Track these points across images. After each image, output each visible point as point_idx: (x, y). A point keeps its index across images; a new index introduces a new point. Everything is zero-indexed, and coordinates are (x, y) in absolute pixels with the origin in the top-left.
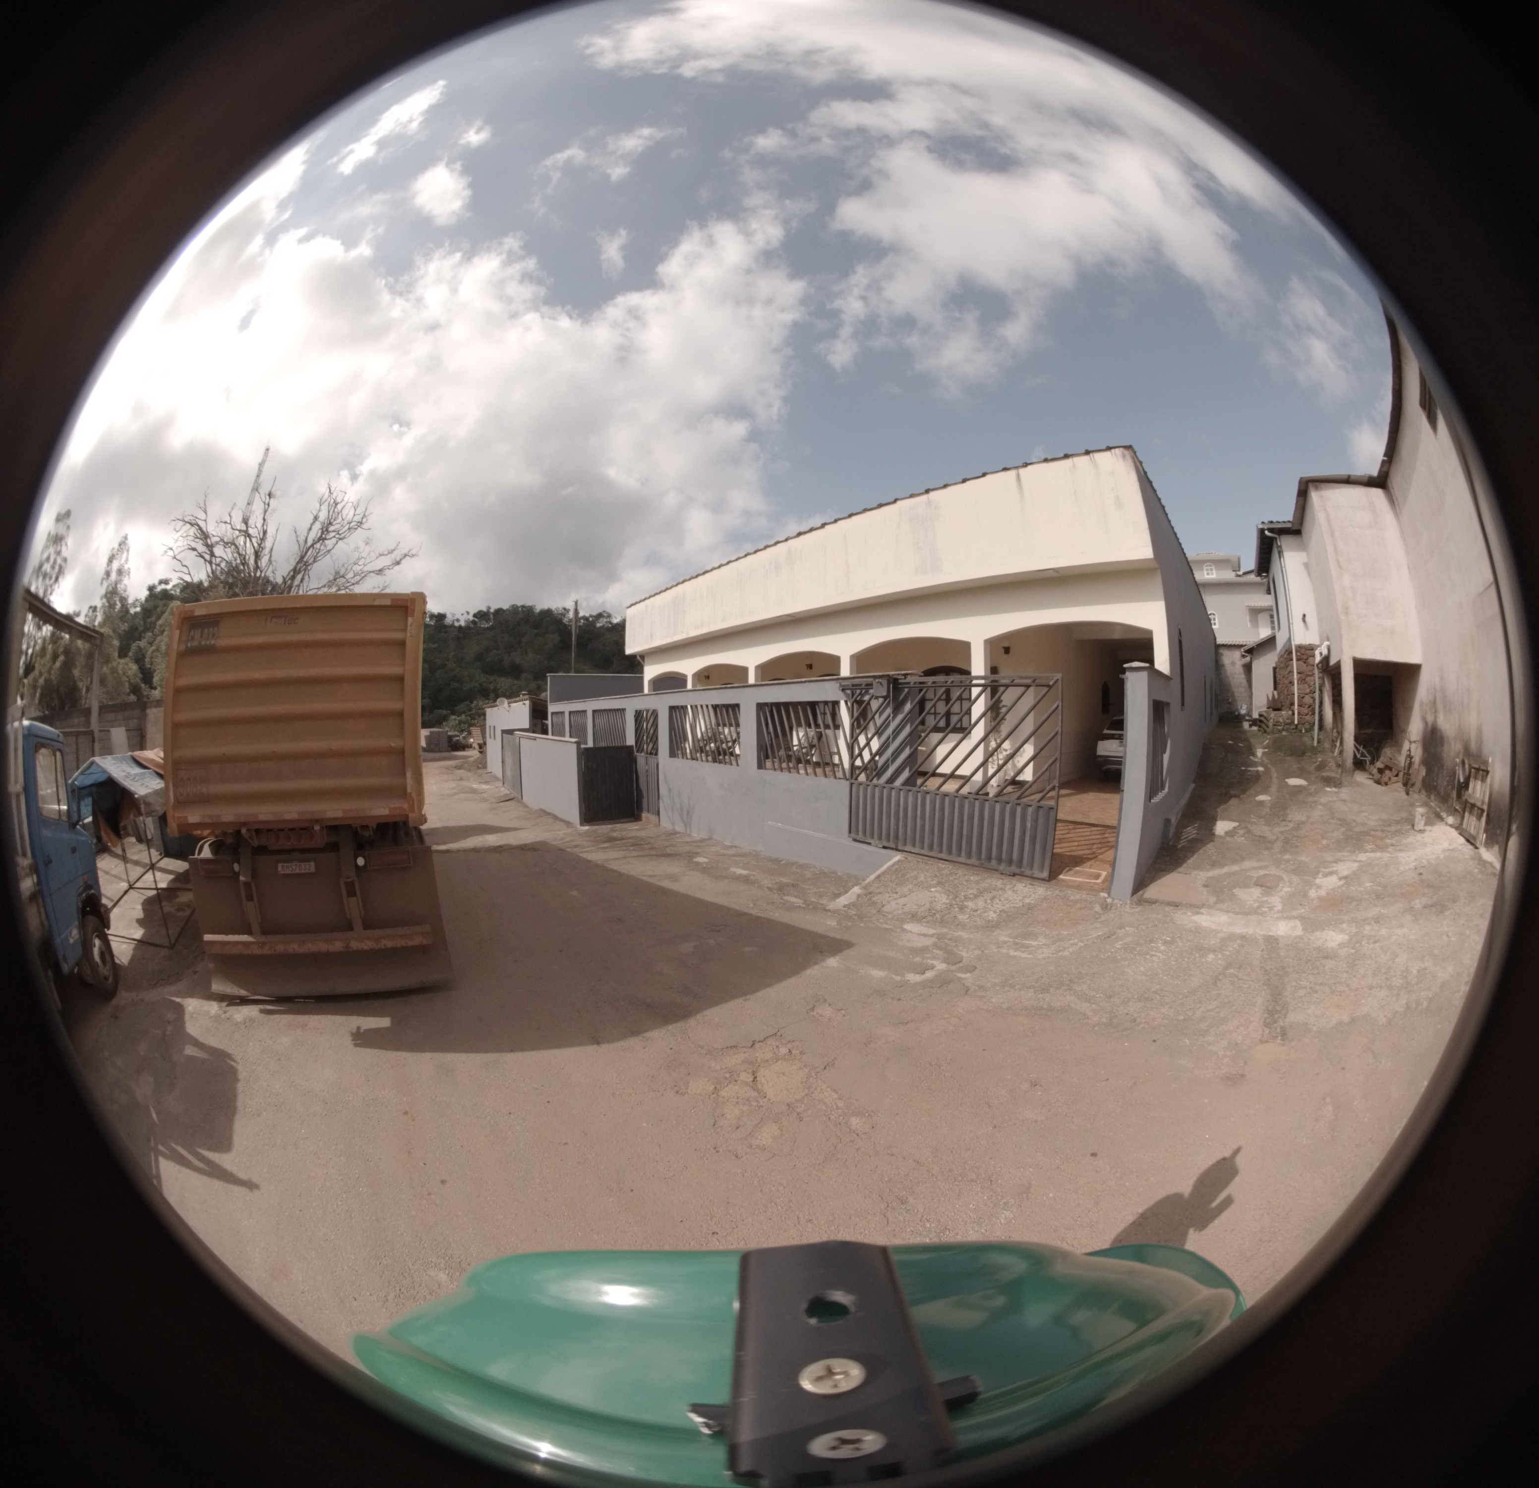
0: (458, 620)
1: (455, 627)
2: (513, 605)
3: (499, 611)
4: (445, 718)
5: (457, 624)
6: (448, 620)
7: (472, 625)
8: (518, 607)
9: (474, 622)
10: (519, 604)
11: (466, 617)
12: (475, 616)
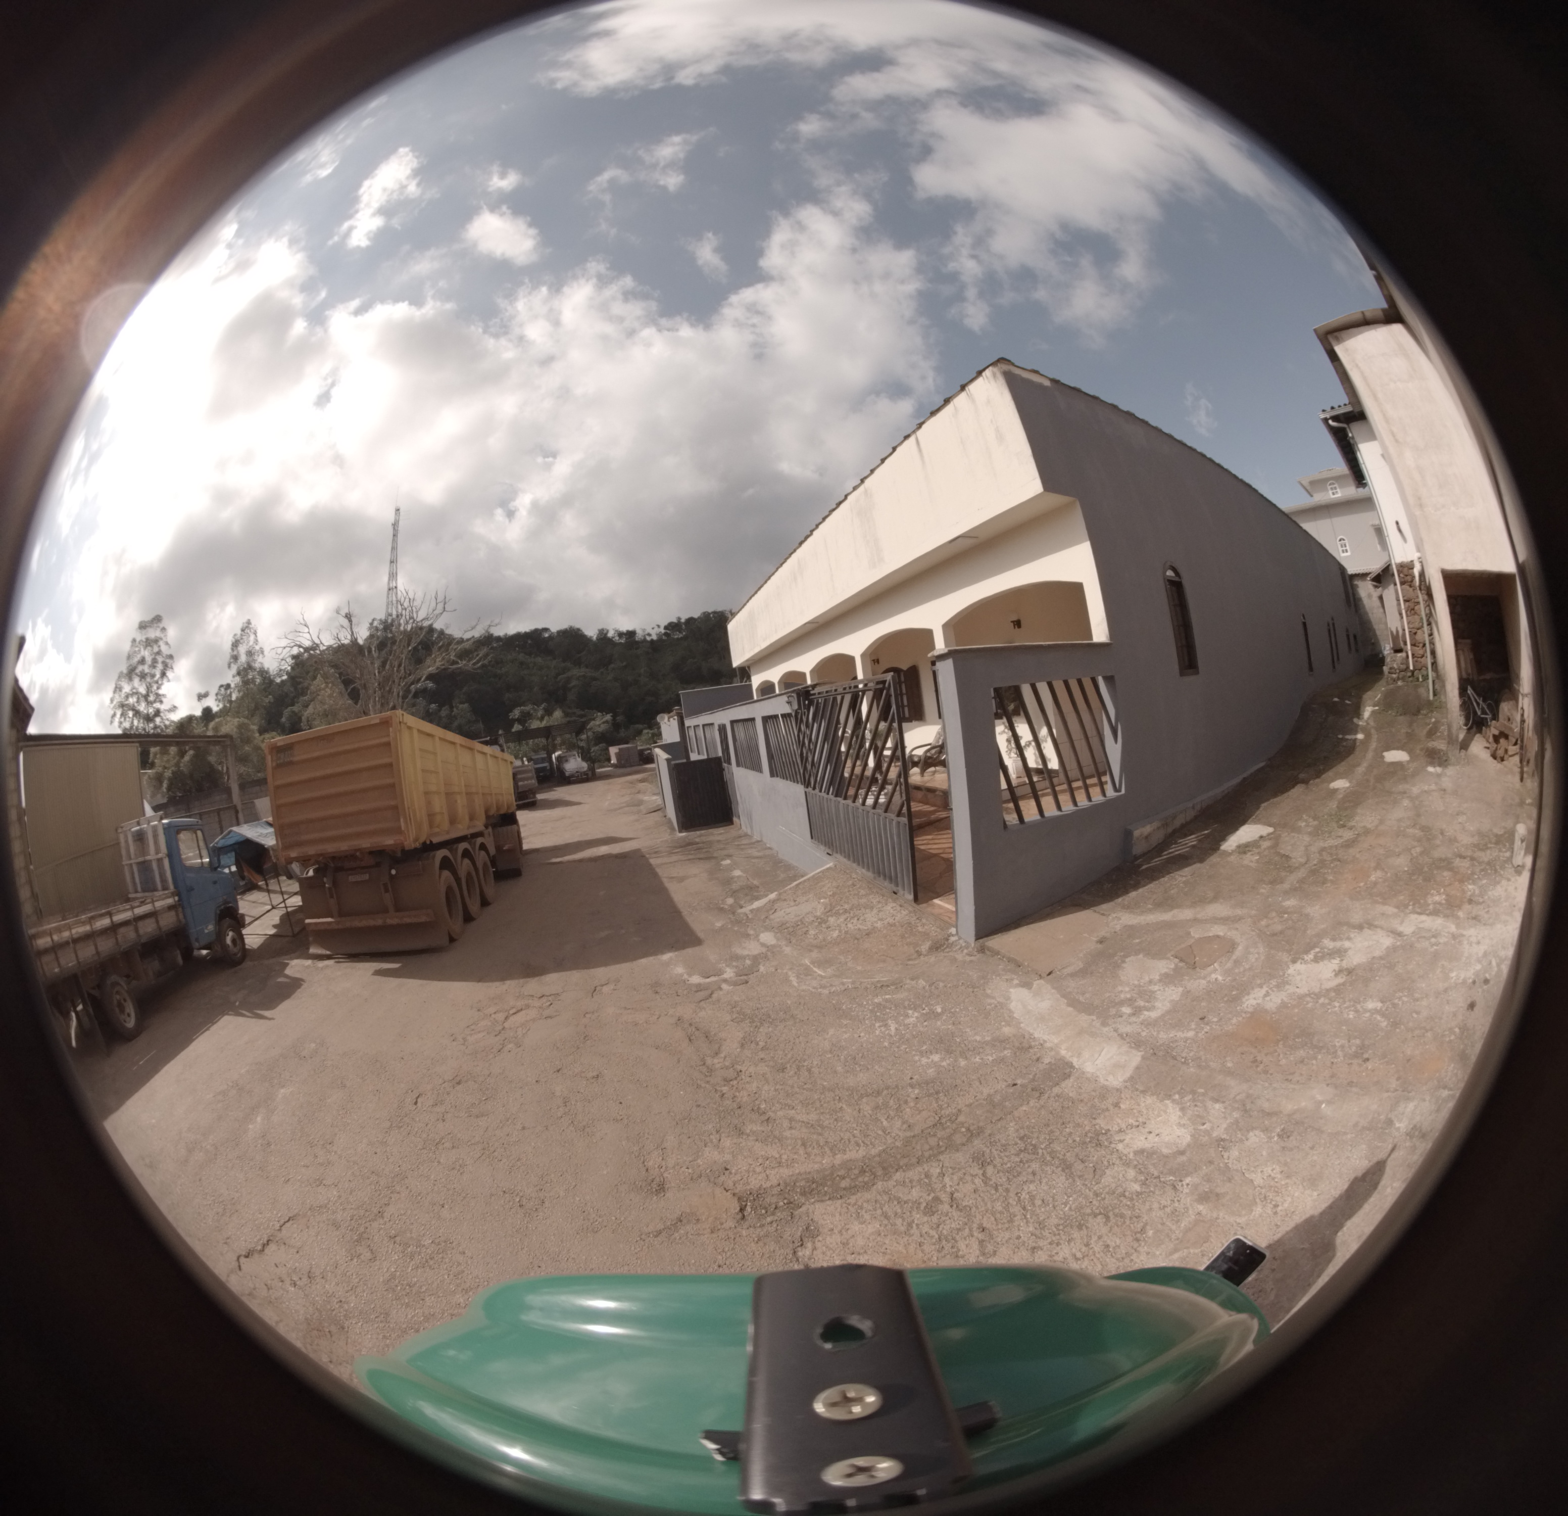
0: (649, 635)
1: (647, 641)
2: (704, 613)
3: (690, 621)
4: (639, 733)
5: (648, 638)
6: (640, 635)
7: (664, 637)
8: (709, 614)
9: (665, 634)
10: (710, 611)
11: (657, 630)
12: (666, 628)
